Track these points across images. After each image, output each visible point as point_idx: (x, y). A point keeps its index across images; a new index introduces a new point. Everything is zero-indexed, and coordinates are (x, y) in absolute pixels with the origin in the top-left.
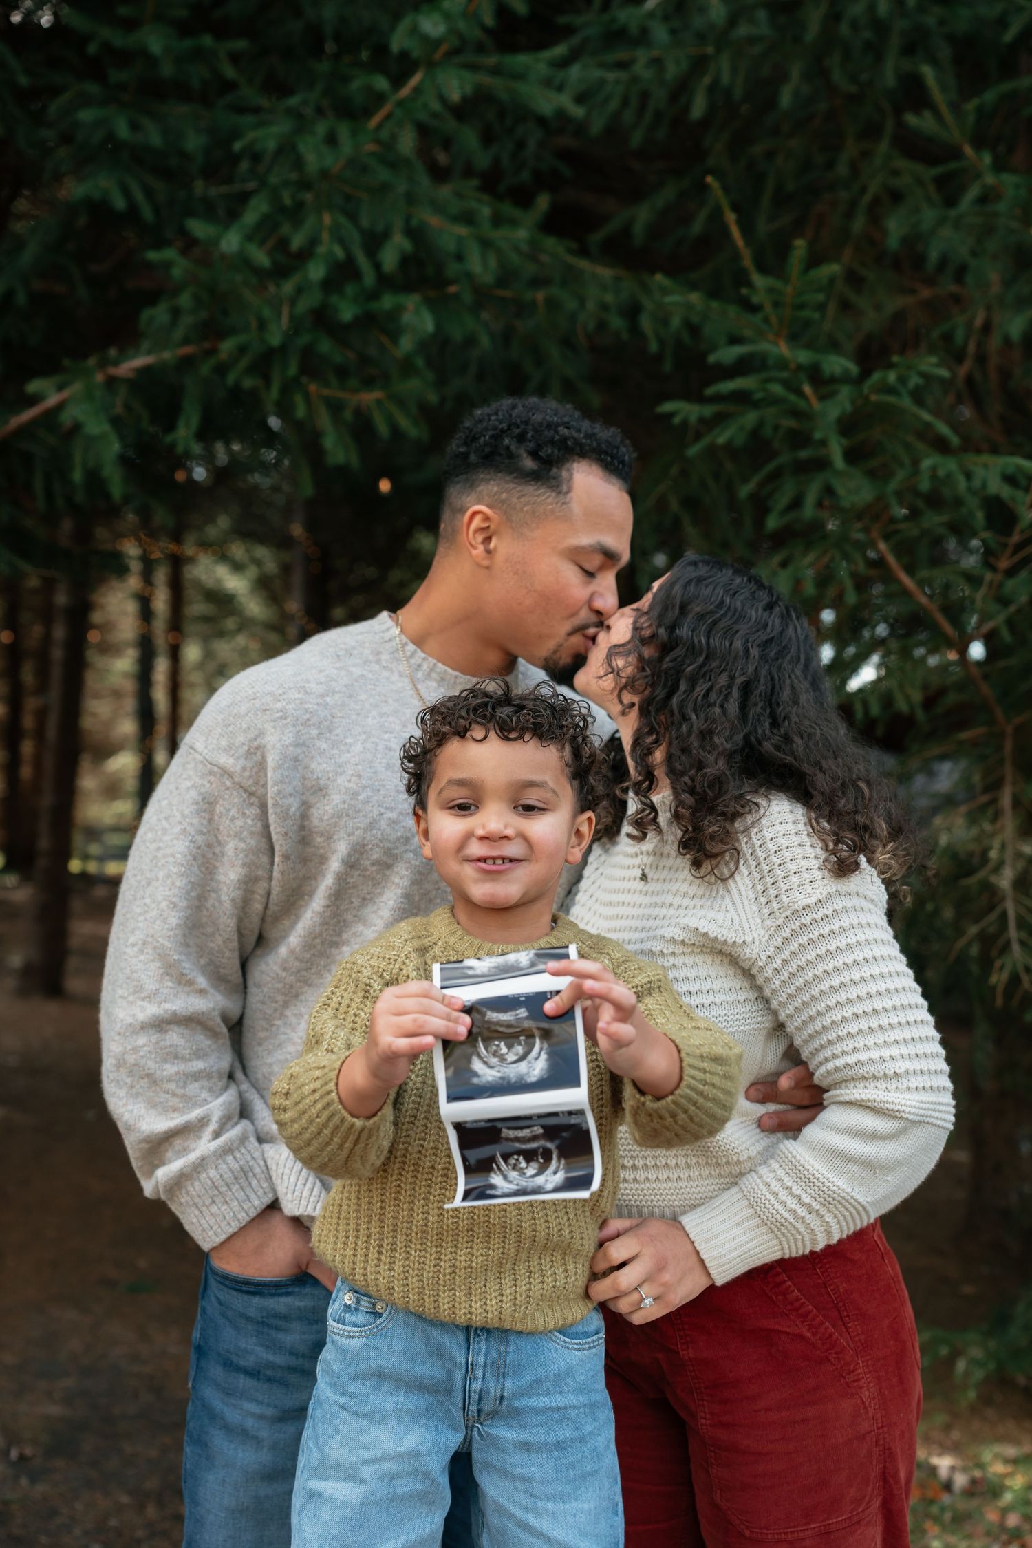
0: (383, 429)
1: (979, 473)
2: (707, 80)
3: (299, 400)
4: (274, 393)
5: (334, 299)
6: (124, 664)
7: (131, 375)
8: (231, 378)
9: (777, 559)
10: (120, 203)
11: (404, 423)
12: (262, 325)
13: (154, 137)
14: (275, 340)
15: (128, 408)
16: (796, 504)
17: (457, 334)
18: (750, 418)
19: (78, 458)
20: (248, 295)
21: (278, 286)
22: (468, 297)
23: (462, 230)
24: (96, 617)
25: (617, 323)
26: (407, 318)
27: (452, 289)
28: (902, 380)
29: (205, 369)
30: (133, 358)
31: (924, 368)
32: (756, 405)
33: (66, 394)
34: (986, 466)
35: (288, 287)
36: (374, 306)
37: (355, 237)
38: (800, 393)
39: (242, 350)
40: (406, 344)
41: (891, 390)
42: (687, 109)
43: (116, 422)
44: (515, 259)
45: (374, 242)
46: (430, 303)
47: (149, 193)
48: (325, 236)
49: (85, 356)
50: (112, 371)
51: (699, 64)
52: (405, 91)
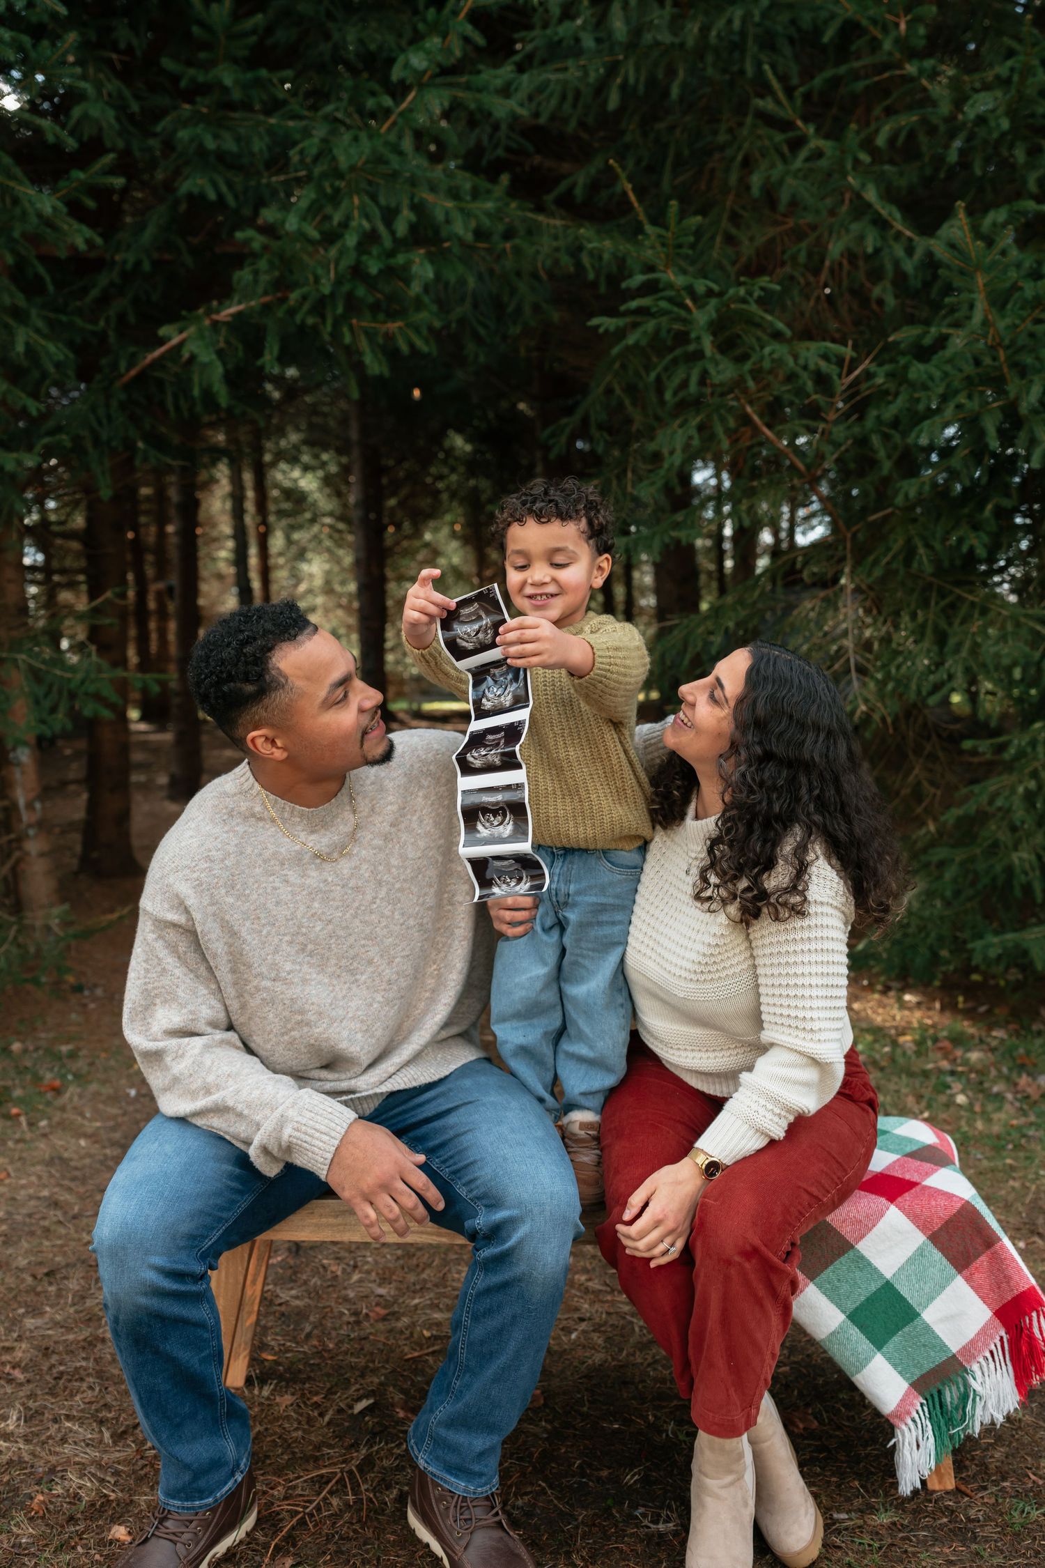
0: (405, 349)
1: (803, 354)
2: (619, 80)
3: (345, 330)
4: (329, 328)
5: (364, 258)
6: (225, 553)
7: (229, 319)
8: (298, 318)
9: (678, 422)
10: (212, 196)
11: (419, 343)
12: (317, 280)
13: (230, 145)
14: (326, 290)
15: (227, 342)
16: (684, 384)
17: (452, 278)
18: (650, 325)
19: (196, 379)
20: (306, 258)
21: (326, 250)
22: (456, 250)
23: (450, 204)
24: (202, 516)
25: (565, 260)
26: (415, 269)
27: (446, 245)
28: (750, 293)
29: (280, 313)
30: (230, 307)
31: (763, 284)
32: (652, 315)
33: (184, 335)
34: (808, 349)
35: (333, 252)
36: (392, 261)
37: (376, 213)
38: (683, 306)
39: (304, 298)
40: (416, 288)
41: (744, 301)
42: (605, 102)
43: (220, 353)
44: (487, 222)
45: (389, 216)
46: (431, 257)
47: (230, 185)
48: (356, 213)
49: (197, 308)
50: (215, 317)
51: (613, 69)
52: (404, 105)
